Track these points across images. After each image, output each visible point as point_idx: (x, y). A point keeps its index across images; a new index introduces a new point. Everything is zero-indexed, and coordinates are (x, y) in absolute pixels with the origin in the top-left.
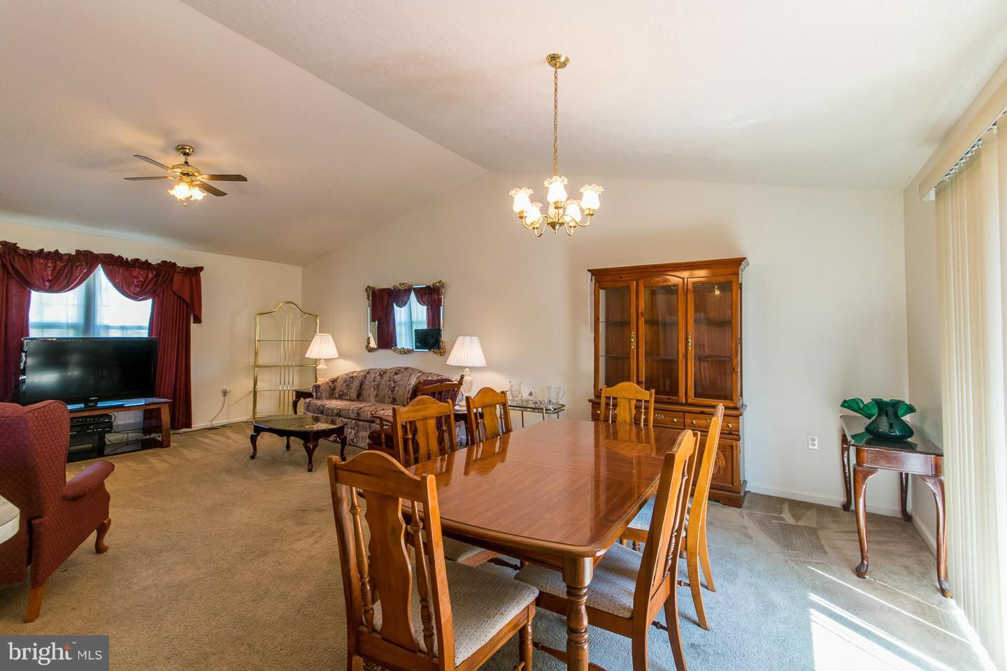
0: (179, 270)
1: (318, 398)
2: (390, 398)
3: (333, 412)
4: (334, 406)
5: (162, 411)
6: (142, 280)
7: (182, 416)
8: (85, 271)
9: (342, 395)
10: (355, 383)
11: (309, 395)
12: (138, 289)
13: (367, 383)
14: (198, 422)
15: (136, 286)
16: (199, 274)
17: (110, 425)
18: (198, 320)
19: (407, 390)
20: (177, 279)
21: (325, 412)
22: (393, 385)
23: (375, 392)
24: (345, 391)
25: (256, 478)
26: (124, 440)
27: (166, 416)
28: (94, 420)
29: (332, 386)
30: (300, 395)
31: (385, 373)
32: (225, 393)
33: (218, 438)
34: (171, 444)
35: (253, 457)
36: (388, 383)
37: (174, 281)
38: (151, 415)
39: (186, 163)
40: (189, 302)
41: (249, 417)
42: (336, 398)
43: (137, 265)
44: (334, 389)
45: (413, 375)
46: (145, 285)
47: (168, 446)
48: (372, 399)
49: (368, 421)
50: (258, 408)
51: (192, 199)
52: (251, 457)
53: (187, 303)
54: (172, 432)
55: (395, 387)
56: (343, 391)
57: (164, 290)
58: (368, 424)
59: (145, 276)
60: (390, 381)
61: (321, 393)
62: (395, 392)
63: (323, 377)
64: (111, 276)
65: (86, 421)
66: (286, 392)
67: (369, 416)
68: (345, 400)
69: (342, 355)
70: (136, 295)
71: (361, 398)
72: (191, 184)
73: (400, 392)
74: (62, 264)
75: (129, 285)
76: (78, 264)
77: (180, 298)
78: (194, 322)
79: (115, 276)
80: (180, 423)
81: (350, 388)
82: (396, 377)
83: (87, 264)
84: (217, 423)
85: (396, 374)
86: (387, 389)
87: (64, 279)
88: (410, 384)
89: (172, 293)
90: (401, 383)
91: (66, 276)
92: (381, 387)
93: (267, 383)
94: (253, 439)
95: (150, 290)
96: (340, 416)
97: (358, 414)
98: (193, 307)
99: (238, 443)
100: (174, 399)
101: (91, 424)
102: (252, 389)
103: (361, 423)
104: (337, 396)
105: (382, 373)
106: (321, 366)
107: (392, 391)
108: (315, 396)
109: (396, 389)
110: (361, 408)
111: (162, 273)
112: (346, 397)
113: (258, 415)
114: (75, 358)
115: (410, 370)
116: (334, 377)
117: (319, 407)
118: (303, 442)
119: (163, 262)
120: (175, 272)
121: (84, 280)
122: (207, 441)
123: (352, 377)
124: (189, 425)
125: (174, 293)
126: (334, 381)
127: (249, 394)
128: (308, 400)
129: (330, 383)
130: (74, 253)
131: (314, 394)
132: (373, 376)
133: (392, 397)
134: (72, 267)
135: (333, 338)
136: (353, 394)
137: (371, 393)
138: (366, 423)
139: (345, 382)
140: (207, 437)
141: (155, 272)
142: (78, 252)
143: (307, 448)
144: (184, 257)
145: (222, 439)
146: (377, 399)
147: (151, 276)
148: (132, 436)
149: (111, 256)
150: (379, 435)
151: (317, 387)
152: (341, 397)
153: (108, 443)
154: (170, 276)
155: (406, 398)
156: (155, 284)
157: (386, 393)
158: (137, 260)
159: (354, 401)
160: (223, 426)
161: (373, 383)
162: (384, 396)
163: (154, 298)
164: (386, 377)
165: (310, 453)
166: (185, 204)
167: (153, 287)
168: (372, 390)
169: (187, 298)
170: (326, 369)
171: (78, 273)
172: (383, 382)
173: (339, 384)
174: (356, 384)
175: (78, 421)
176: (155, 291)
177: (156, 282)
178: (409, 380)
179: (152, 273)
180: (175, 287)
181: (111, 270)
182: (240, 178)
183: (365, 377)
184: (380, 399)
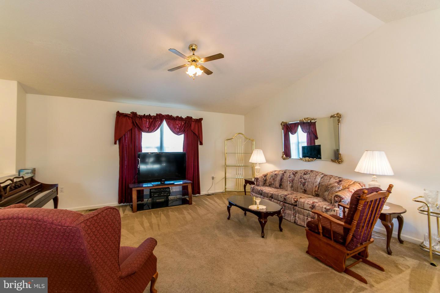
0: (193, 120)
1: (258, 185)
2: (302, 189)
3: (268, 195)
4: (268, 192)
5: (189, 187)
6: (179, 125)
7: (196, 189)
8: (160, 123)
9: (271, 185)
10: (277, 178)
11: (251, 183)
12: (178, 130)
13: (285, 178)
14: (203, 192)
15: (178, 128)
16: (201, 122)
17: (169, 192)
18: (201, 144)
19: (315, 185)
20: (193, 124)
21: (263, 194)
22: (303, 181)
23: (290, 184)
24: (273, 182)
25: (232, 237)
26: (176, 198)
27: (190, 189)
28: (164, 190)
29: (265, 178)
30: (247, 182)
31: (296, 173)
32: (213, 178)
33: (211, 201)
34: (193, 202)
35: (229, 218)
36: (300, 180)
37: (192, 125)
38: (185, 188)
39: (194, 54)
40: (198, 135)
41: (223, 190)
42: (267, 186)
43: (178, 119)
44: (266, 180)
45: (318, 176)
46: (181, 128)
47: (191, 204)
48: (289, 188)
49: (292, 204)
50: (227, 187)
51: (197, 75)
52: (228, 218)
53: (197, 135)
54: (193, 195)
55: (305, 183)
56: (271, 182)
57: (188, 130)
58: (292, 206)
59: (181, 124)
60: (301, 178)
61: (259, 183)
62: (306, 186)
63: (258, 173)
64: (168, 124)
65: (161, 190)
66: (239, 179)
67: (293, 202)
68: (273, 187)
69: (268, 161)
70: (177, 133)
71: (282, 187)
72: (196, 66)
73: (310, 186)
74: (152, 120)
75: (175, 128)
76: (157, 120)
77: (194, 133)
78: (200, 145)
79: (170, 125)
80: (196, 192)
81: (276, 181)
82: (305, 176)
83: (160, 120)
84: (211, 192)
85: (305, 174)
86: (299, 184)
87: (153, 127)
88: (316, 182)
89: (191, 132)
90: (310, 180)
91: (153, 126)
92: (295, 182)
93: (230, 173)
94: (229, 209)
95: (182, 130)
96: (272, 198)
97: (285, 199)
98: (199, 137)
99: (220, 206)
100: (193, 181)
101: (162, 192)
102: (224, 176)
103: (287, 205)
104: (268, 185)
105: (295, 173)
106: (257, 167)
107: (304, 185)
108: (256, 184)
109: (306, 184)
110: (286, 195)
111: (187, 122)
112: (273, 186)
113: (227, 190)
114: (163, 159)
115: (314, 172)
116: (265, 173)
117: (259, 191)
118: (258, 218)
119: (187, 117)
120: (192, 121)
121: (160, 126)
122: (206, 202)
123: (276, 174)
124: (199, 193)
125: (192, 131)
126: (265, 176)
127: (223, 179)
128: (253, 186)
129: (264, 177)
130: (155, 115)
131: (255, 183)
132: (289, 174)
133: (303, 189)
134: (155, 121)
135: (263, 153)
136: (277, 184)
137: (288, 185)
138: (290, 206)
139: (272, 177)
140: (206, 200)
141: (184, 122)
142: (157, 114)
143: (261, 222)
144: (195, 114)
145: (213, 202)
146: (292, 189)
147: (183, 123)
148: (178, 196)
149: (168, 116)
150: (317, 226)
151: (257, 179)
152: (270, 185)
153: (169, 199)
154: (190, 123)
155: (314, 191)
156: (184, 128)
157: (299, 186)
158: (177, 117)
159: (278, 188)
160: (213, 194)
161: (289, 179)
162: (298, 188)
163: (184, 134)
164: (298, 176)
165: (263, 225)
166: (194, 78)
167: (184, 129)
168: (289, 183)
169: (197, 134)
170: (260, 169)
171: (157, 124)
172: (296, 179)
173: (268, 177)
174: (279, 178)
175: (158, 190)
176: (185, 130)
177: (185, 126)
178: (315, 179)
179: (183, 122)
180: (192, 128)
181: (168, 122)
182: (220, 56)
183: (283, 175)
184: (294, 189)
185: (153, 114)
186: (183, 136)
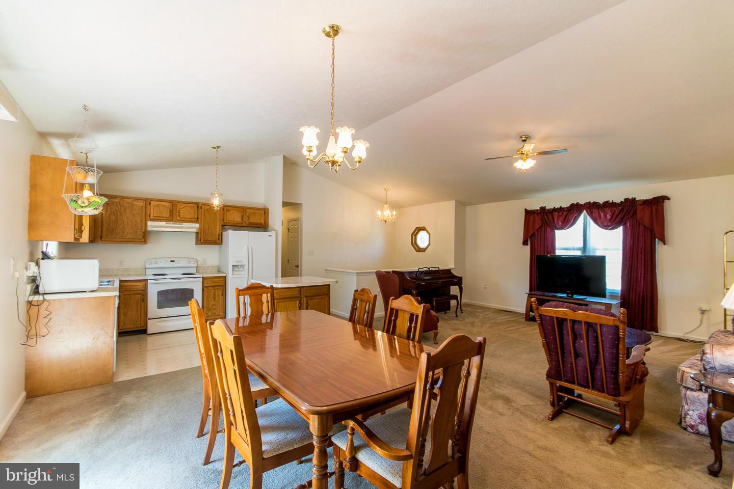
0: (640, 203)
6: (610, 215)
7: (650, 321)
8: (576, 215)
12: (611, 222)
16: (663, 202)
18: (663, 242)
32: (703, 311)
37: (638, 212)
40: (651, 228)
43: (607, 205)
46: (613, 219)
57: (630, 219)
70: (610, 227)
74: (565, 213)
75: (602, 220)
76: (572, 211)
77: (643, 225)
78: (659, 243)
79: (595, 217)
80: (648, 326)
83: (577, 211)
91: (568, 220)
95: (619, 221)
111: (626, 208)
119: (625, 199)
120: (636, 205)
121: (577, 220)
124: (656, 330)
125: (638, 221)
134: (570, 213)
141: (620, 208)
142: (571, 205)
147: (617, 211)
163: (623, 225)
167: (621, 218)
171: (572, 217)
176: (623, 221)
180: (638, 217)
181: (592, 213)
185: (566, 205)
186: (620, 230)
